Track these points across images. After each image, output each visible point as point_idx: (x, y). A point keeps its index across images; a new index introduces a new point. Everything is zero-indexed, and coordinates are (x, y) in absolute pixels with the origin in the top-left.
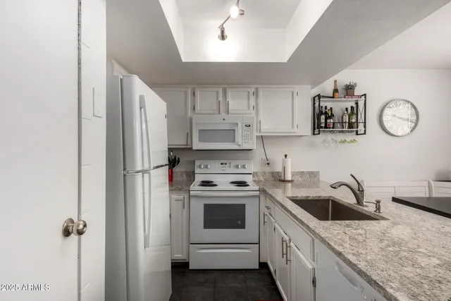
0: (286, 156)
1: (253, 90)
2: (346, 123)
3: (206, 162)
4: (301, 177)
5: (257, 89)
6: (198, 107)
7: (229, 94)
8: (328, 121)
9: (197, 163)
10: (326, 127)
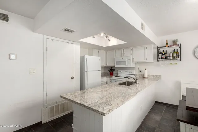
0: (145, 69)
1: (132, 49)
2: (171, 56)
3: (121, 71)
4: (153, 77)
5: (133, 48)
6: (117, 55)
7: (125, 51)
8: (163, 56)
9: (119, 71)
10: (162, 59)
